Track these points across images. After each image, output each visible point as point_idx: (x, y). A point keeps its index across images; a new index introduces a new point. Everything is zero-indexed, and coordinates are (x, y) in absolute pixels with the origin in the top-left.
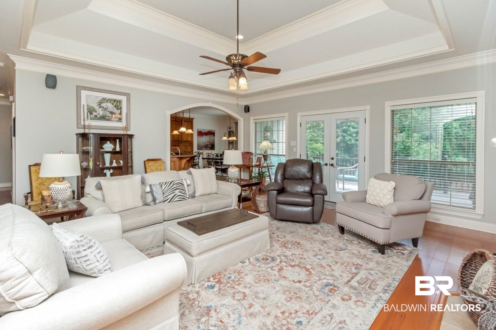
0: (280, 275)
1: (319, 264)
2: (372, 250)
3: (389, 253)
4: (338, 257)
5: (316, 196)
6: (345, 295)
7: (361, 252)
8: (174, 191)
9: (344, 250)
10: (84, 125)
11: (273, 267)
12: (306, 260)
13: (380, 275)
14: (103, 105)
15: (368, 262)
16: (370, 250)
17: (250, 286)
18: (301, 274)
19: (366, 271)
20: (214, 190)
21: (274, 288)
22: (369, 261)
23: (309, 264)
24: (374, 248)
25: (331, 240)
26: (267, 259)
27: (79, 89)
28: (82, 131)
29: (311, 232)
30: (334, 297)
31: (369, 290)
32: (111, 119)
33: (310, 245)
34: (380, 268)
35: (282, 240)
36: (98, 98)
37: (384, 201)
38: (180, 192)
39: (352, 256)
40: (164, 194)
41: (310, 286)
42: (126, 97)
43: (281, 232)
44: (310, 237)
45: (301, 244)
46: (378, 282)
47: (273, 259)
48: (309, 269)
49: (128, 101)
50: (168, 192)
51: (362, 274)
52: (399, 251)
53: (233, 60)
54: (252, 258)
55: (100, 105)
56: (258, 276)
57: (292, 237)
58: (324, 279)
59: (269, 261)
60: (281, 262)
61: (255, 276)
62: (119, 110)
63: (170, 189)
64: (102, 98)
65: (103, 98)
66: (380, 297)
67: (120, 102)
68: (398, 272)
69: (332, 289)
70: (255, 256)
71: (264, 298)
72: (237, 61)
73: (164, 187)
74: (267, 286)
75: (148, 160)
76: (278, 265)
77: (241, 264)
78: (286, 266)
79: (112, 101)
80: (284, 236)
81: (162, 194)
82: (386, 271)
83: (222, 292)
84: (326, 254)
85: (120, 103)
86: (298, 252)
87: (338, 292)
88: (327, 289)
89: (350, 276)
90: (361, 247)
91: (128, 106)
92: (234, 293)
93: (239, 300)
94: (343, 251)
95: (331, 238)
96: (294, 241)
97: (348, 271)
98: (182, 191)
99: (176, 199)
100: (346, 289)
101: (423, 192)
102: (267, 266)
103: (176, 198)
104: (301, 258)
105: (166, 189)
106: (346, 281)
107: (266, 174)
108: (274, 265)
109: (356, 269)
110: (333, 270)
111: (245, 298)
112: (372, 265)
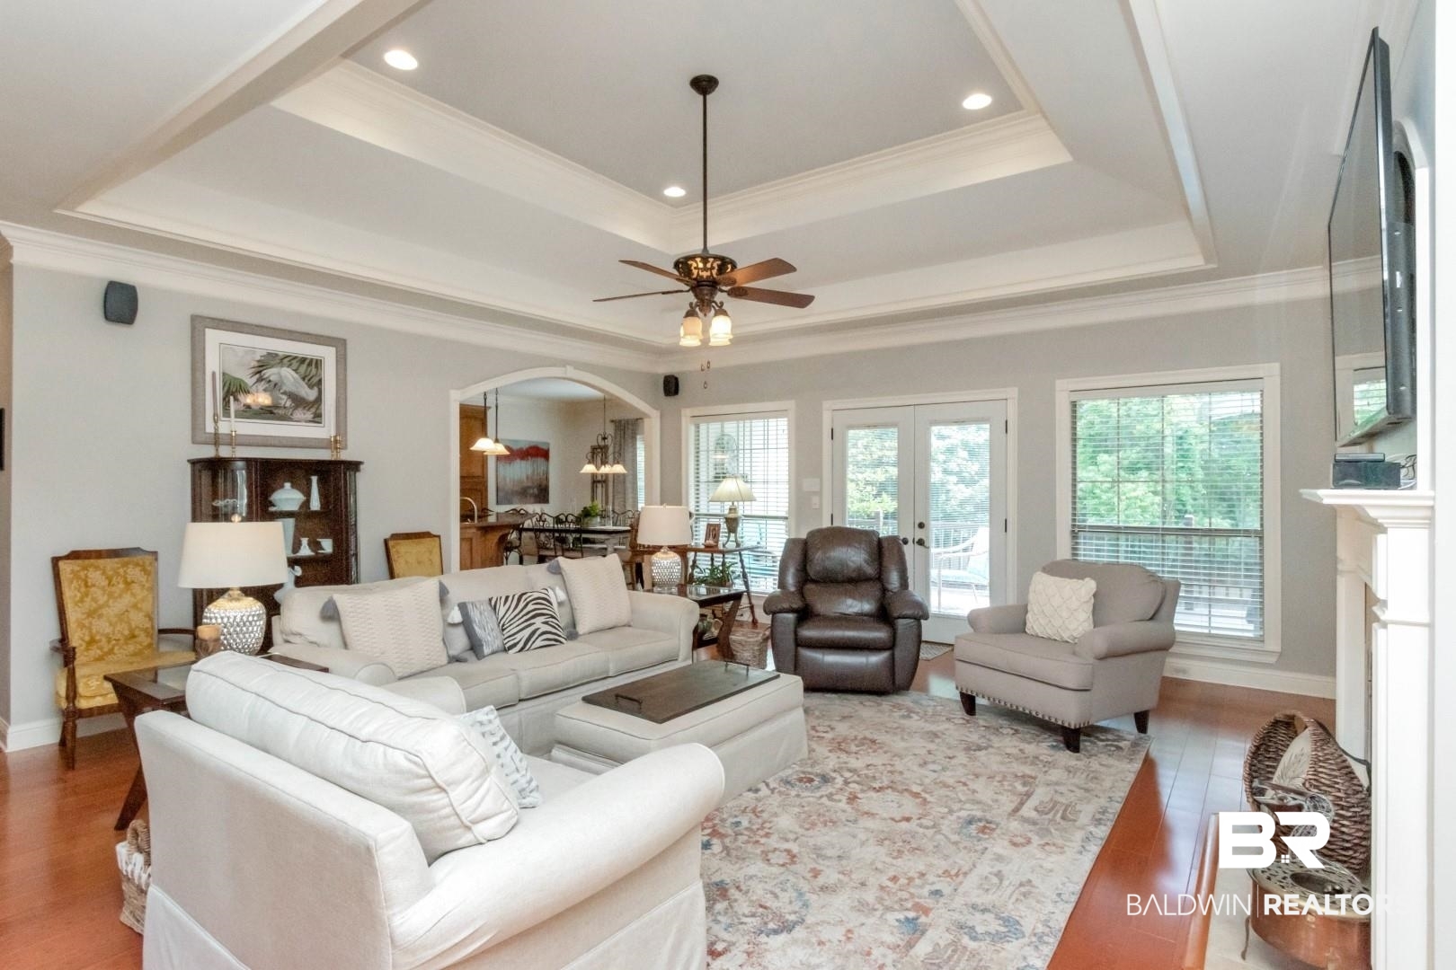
0: (857, 810)
1: (938, 781)
2: (1049, 744)
3: (1089, 748)
4: (977, 764)
5: (901, 622)
6: (1017, 836)
7: (1026, 751)
8: (532, 621)
9: (986, 748)
10: (216, 434)
11: (831, 794)
12: (905, 776)
13: (1079, 793)
14: (268, 373)
15: (1046, 769)
16: (1044, 745)
17: (795, 836)
18: (903, 805)
19: (1048, 789)
20: (624, 616)
21: (854, 837)
22: (1049, 768)
23: (915, 783)
24: (1051, 739)
25: (947, 729)
26: (811, 780)
27: (199, 325)
28: (208, 452)
29: (895, 714)
30: (993, 842)
31: (1063, 823)
32: (291, 414)
33: (903, 744)
34: (1076, 781)
35: (829, 736)
36: (254, 352)
37: (1072, 627)
38: (546, 623)
39: (1007, 760)
40: (503, 630)
41: (934, 827)
42: (334, 349)
43: (818, 718)
44: (895, 725)
45: (879, 743)
46: (1078, 808)
47: (826, 779)
48: (919, 794)
49: (342, 360)
50: (515, 625)
51: (1041, 794)
52: (1109, 743)
53: (695, 268)
54: (771, 779)
55: (260, 372)
56: (803, 816)
57: (851, 727)
58: (961, 809)
59: (816, 783)
60: (846, 783)
61: (798, 816)
62: (316, 389)
63: (520, 615)
64: (264, 353)
65: (269, 354)
66: (1091, 833)
67: (317, 364)
68: (1116, 784)
69: (985, 827)
70: (776, 776)
71: (839, 857)
72: (709, 273)
73: (502, 610)
74: (834, 834)
75: (396, 537)
76: (841, 790)
77: (751, 795)
78: (863, 791)
79: (294, 362)
80: (829, 726)
81: (497, 631)
82: (1090, 784)
83: (734, 853)
84: (948, 760)
85: (317, 367)
86: (879, 759)
87: (998, 831)
88: (973, 829)
89: (1017, 800)
90: (1023, 740)
91: (341, 377)
92: (765, 853)
93: (783, 865)
94: (983, 752)
95: (947, 725)
96: (859, 738)
97: (1009, 791)
98: (551, 619)
99: (539, 643)
100: (1014, 825)
101: (1158, 602)
102: (818, 794)
103: (537, 638)
104: (892, 772)
105: (510, 615)
106: (1010, 809)
107: (733, 572)
108: (834, 791)
109: (1024, 784)
110: (974, 791)
111: (795, 859)
112: (1055, 775)
